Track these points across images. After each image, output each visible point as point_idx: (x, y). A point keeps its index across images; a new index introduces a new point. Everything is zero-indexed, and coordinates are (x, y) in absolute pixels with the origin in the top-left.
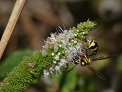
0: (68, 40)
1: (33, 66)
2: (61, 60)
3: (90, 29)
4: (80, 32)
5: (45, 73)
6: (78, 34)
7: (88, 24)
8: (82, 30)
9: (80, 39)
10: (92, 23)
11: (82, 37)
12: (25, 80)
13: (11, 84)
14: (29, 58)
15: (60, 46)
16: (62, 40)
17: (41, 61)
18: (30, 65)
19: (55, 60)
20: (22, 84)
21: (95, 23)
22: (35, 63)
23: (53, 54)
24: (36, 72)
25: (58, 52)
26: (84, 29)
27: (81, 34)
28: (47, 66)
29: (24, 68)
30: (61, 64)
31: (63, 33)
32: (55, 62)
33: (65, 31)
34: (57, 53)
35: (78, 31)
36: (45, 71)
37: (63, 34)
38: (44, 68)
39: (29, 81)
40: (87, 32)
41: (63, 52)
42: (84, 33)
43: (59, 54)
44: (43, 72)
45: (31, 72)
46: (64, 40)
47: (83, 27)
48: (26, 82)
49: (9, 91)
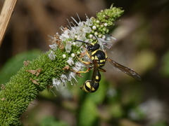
0: (84, 35)
1: (37, 74)
2: (77, 64)
3: (114, 18)
4: (101, 23)
5: (54, 83)
6: (98, 26)
7: (112, 12)
8: (104, 20)
9: (102, 33)
10: (118, 9)
11: (104, 29)
12: (27, 93)
13: (8, 100)
14: (31, 62)
15: (74, 44)
16: (76, 36)
17: (48, 66)
18: (33, 72)
19: (68, 64)
20: (24, 99)
21: (122, 9)
23: (64, 56)
24: (42, 81)
25: (71, 52)
26: (106, 19)
27: (102, 26)
28: (57, 73)
29: (25, 76)
30: (76, 69)
31: (77, 25)
32: (67, 67)
33: (80, 23)
34: (70, 54)
35: (98, 22)
36: (54, 79)
37: (78, 28)
38: (52, 76)
39: (32, 94)
40: (111, 23)
41: (78, 52)
42: (106, 24)
43: (73, 55)
44: (52, 82)
45: (35, 82)
46: (79, 36)
47: (104, 16)
48: (30, 96)
49: (5, 110)
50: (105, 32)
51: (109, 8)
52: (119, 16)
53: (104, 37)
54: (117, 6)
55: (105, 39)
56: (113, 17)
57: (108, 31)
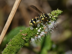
1: (25, 35)
2: (42, 32)
5: (32, 40)
7: (58, 11)
8: (54, 15)
10: (60, 11)
13: (12, 46)
14: (23, 31)
17: (30, 32)
19: (38, 32)
20: (19, 46)
22: (26, 34)
24: (27, 39)
26: (55, 14)
27: (53, 17)
28: (33, 35)
32: (38, 33)
36: (32, 38)
38: (31, 37)
40: (57, 16)
43: (40, 28)
45: (24, 39)
47: (54, 13)
48: (21, 45)
49: (11, 50)
50: (54, 20)
51: (56, 10)
52: (60, 13)
53: (54, 22)
54: (60, 9)
55: (54, 23)
56: (58, 14)
57: (55, 19)
